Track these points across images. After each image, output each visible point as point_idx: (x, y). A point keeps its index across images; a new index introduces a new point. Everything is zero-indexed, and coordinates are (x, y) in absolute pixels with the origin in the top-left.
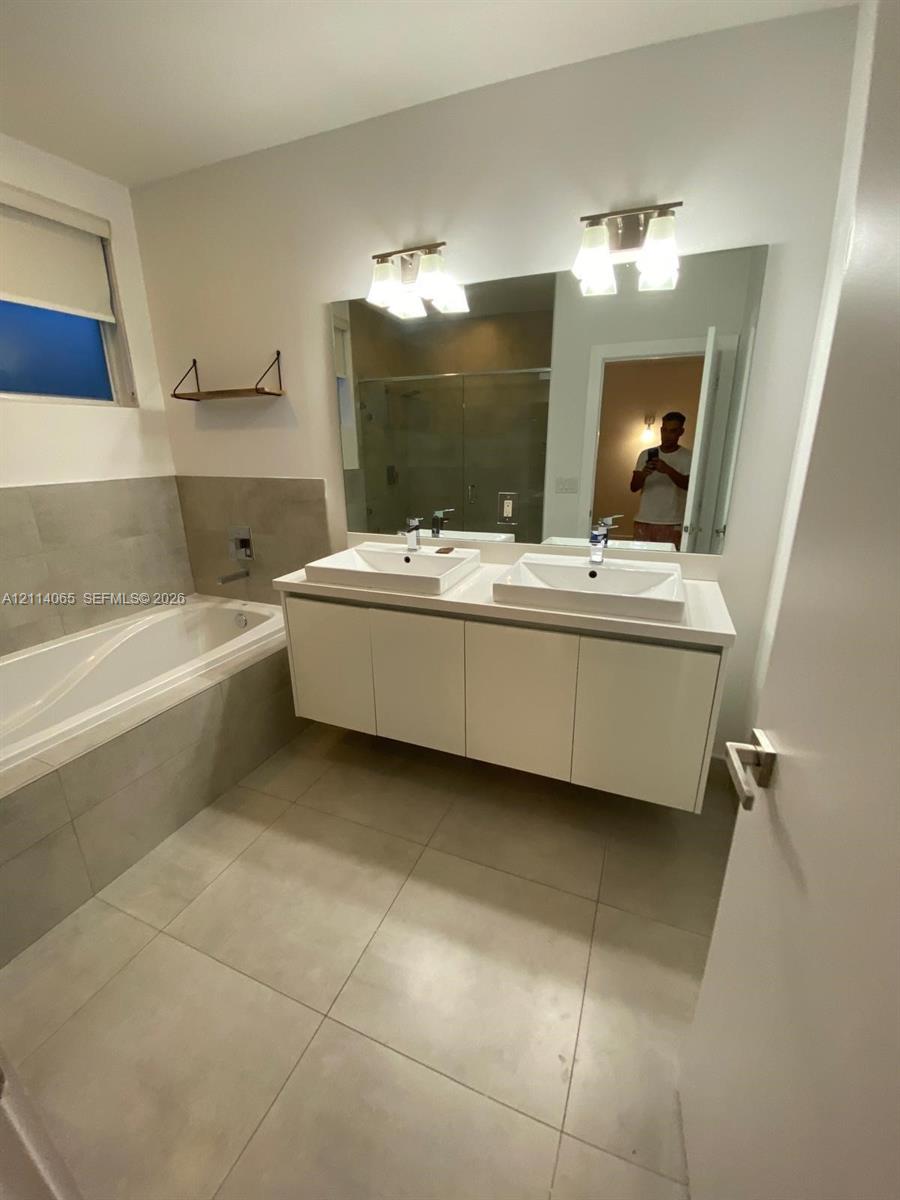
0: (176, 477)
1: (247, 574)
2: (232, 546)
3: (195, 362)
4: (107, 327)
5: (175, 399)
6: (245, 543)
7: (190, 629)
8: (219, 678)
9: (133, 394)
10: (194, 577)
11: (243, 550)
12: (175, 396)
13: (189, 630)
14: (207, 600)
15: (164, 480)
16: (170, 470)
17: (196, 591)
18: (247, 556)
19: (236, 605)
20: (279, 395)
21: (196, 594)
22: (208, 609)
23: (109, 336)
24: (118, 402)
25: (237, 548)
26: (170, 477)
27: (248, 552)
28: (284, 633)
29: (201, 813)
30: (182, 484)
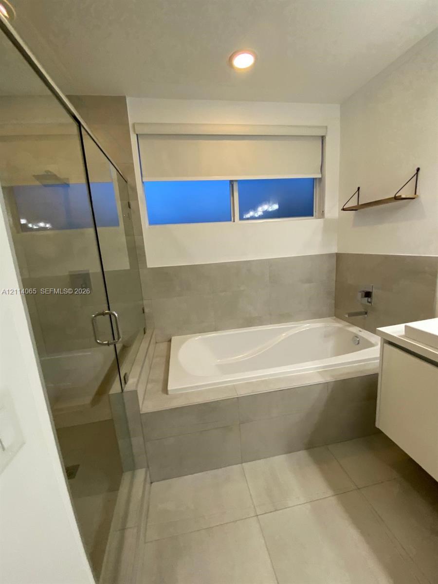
0: (337, 254)
1: (366, 313)
2: (359, 295)
3: (359, 188)
4: (317, 181)
5: (343, 211)
6: (368, 294)
7: (327, 336)
8: (329, 379)
9: (323, 212)
10: (335, 307)
11: (367, 298)
12: (343, 209)
13: (325, 336)
14: (339, 323)
15: (330, 255)
16: (334, 250)
17: (335, 316)
18: (368, 302)
19: (355, 330)
20: (414, 198)
21: (335, 317)
22: (339, 329)
23: (317, 185)
24: (315, 217)
25: (362, 297)
26: (332, 254)
27: (369, 300)
28: (379, 361)
29: (300, 452)
30: (339, 257)
